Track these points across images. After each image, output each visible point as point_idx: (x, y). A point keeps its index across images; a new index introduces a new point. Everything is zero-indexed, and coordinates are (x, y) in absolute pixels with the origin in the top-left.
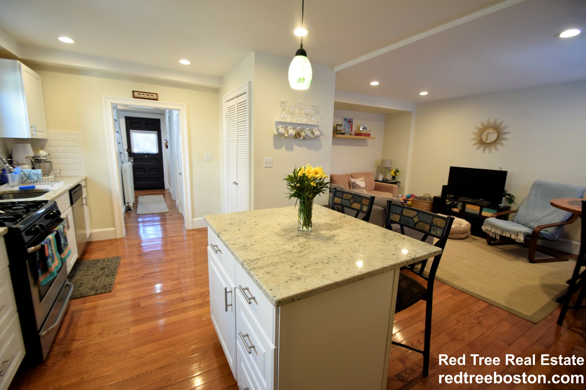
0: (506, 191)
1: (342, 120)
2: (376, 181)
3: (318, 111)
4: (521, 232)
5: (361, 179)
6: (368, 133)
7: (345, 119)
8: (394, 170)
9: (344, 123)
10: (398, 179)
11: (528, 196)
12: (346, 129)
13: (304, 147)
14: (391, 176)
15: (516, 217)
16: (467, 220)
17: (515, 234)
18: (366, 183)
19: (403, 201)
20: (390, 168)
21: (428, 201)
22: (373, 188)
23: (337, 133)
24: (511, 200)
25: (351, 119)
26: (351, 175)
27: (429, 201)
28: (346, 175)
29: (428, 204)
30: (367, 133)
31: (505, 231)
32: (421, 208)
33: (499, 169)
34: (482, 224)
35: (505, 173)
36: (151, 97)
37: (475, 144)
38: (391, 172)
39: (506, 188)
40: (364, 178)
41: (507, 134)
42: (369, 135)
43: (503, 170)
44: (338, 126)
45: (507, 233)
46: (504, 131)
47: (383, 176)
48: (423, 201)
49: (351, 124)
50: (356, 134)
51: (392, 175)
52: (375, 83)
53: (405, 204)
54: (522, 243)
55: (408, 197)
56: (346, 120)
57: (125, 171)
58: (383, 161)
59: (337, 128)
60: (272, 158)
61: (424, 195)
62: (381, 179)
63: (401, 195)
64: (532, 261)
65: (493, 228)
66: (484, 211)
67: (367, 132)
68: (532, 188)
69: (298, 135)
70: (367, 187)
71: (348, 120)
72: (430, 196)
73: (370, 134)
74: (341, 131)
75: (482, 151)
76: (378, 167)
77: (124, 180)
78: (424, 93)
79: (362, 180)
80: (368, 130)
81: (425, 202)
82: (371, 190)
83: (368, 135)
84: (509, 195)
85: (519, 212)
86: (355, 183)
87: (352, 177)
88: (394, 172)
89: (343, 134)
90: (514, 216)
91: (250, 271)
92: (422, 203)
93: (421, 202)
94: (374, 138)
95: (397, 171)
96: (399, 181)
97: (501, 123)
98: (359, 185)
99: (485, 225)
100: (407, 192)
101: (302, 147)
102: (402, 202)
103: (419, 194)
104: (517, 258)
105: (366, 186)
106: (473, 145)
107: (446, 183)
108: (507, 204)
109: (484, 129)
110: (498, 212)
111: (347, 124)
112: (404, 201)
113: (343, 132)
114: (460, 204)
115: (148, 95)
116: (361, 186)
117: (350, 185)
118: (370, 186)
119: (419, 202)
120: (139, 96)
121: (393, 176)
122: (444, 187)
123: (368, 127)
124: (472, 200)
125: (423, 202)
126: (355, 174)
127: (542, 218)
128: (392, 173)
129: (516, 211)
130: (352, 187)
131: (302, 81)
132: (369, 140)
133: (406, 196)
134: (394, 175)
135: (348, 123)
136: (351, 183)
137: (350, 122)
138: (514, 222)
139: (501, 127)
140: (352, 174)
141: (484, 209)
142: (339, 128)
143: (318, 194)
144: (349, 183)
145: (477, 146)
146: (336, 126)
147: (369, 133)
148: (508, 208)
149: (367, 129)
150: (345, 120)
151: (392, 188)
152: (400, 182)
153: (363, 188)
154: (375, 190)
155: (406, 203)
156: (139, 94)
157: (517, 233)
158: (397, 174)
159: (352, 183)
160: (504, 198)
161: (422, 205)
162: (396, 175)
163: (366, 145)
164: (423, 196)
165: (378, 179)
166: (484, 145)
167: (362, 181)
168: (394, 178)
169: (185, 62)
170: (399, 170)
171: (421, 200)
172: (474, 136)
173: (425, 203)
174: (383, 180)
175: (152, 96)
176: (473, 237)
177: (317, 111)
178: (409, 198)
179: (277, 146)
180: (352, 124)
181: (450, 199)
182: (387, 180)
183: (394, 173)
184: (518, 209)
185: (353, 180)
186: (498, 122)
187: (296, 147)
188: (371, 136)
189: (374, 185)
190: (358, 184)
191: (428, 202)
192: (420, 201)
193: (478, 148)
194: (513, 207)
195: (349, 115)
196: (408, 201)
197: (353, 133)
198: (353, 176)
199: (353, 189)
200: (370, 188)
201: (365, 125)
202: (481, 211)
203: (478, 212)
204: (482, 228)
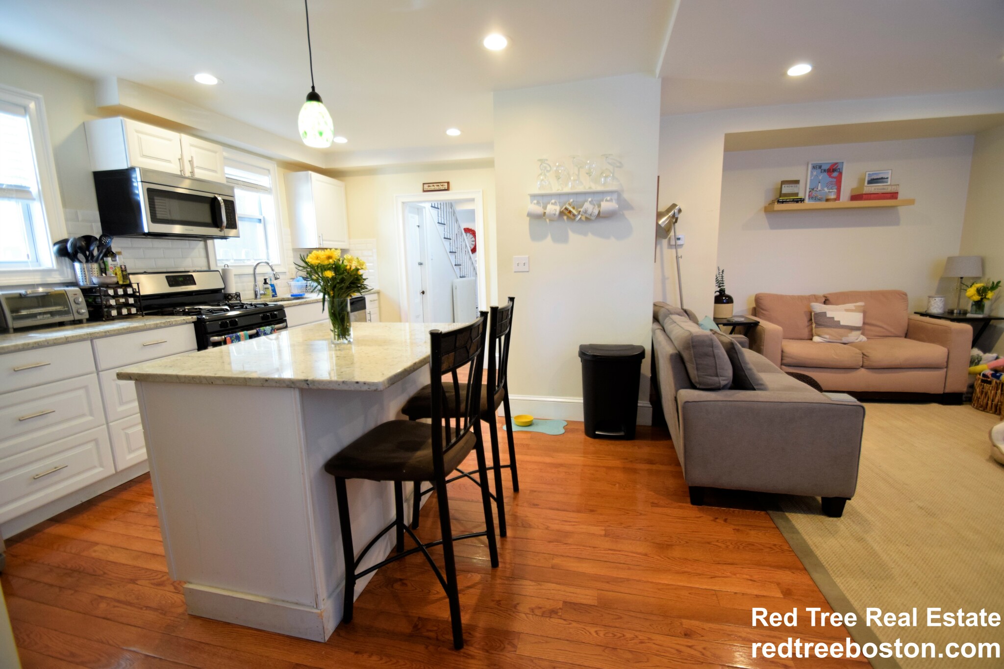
1: (807, 170)
2: (919, 314)
5: (851, 306)
6: (890, 189)
7: (817, 167)
8: (980, 285)
9: (811, 175)
12: (819, 188)
13: (590, 234)
14: (969, 302)
18: (864, 317)
19: (989, 373)
20: (976, 278)
22: (899, 333)
23: (778, 202)
25: (836, 164)
26: (825, 295)
30: (885, 191)
36: (442, 187)
40: (862, 304)
42: (894, 195)
44: (783, 186)
47: (945, 302)
49: (835, 174)
50: (855, 198)
51: (969, 298)
52: (800, 70)
53: (995, 381)
56: (820, 167)
59: (781, 191)
60: (528, 256)
62: (935, 310)
67: (884, 189)
71: (827, 167)
73: (897, 193)
74: (797, 194)
77: (454, 299)
79: (854, 308)
80: (889, 183)
82: (889, 334)
83: (889, 195)
86: (826, 314)
87: (826, 301)
88: (980, 290)
89: (802, 201)
94: (911, 202)
95: (991, 287)
98: (836, 319)
101: (585, 234)
102: (984, 375)
105: (864, 323)
111: (823, 176)
113: (800, 196)
115: (438, 186)
116: (842, 323)
117: (810, 318)
118: (885, 326)
120: (429, 189)
121: (976, 302)
123: (889, 176)
126: (841, 294)
128: (973, 292)
130: (816, 323)
132: (899, 208)
134: (979, 298)
135: (826, 174)
136: (813, 314)
137: (833, 170)
140: (829, 294)
142: (788, 189)
146: (779, 185)
147: (893, 191)
149: (887, 182)
150: (814, 167)
151: (947, 331)
153: (850, 328)
154: (906, 337)
155: (998, 378)
156: (429, 186)
158: (988, 296)
159: (816, 314)
162: (985, 297)
163: (896, 222)
167: (847, 310)
168: (979, 306)
169: (453, 132)
174: (943, 311)
175: (442, 185)
179: (536, 236)
180: (841, 173)
183: (978, 292)
185: (818, 307)
187: (572, 236)
188: (900, 197)
189: (905, 323)
190: (833, 318)
195: (827, 155)
198: (831, 300)
199: (817, 328)
200: (881, 327)
201: (880, 173)
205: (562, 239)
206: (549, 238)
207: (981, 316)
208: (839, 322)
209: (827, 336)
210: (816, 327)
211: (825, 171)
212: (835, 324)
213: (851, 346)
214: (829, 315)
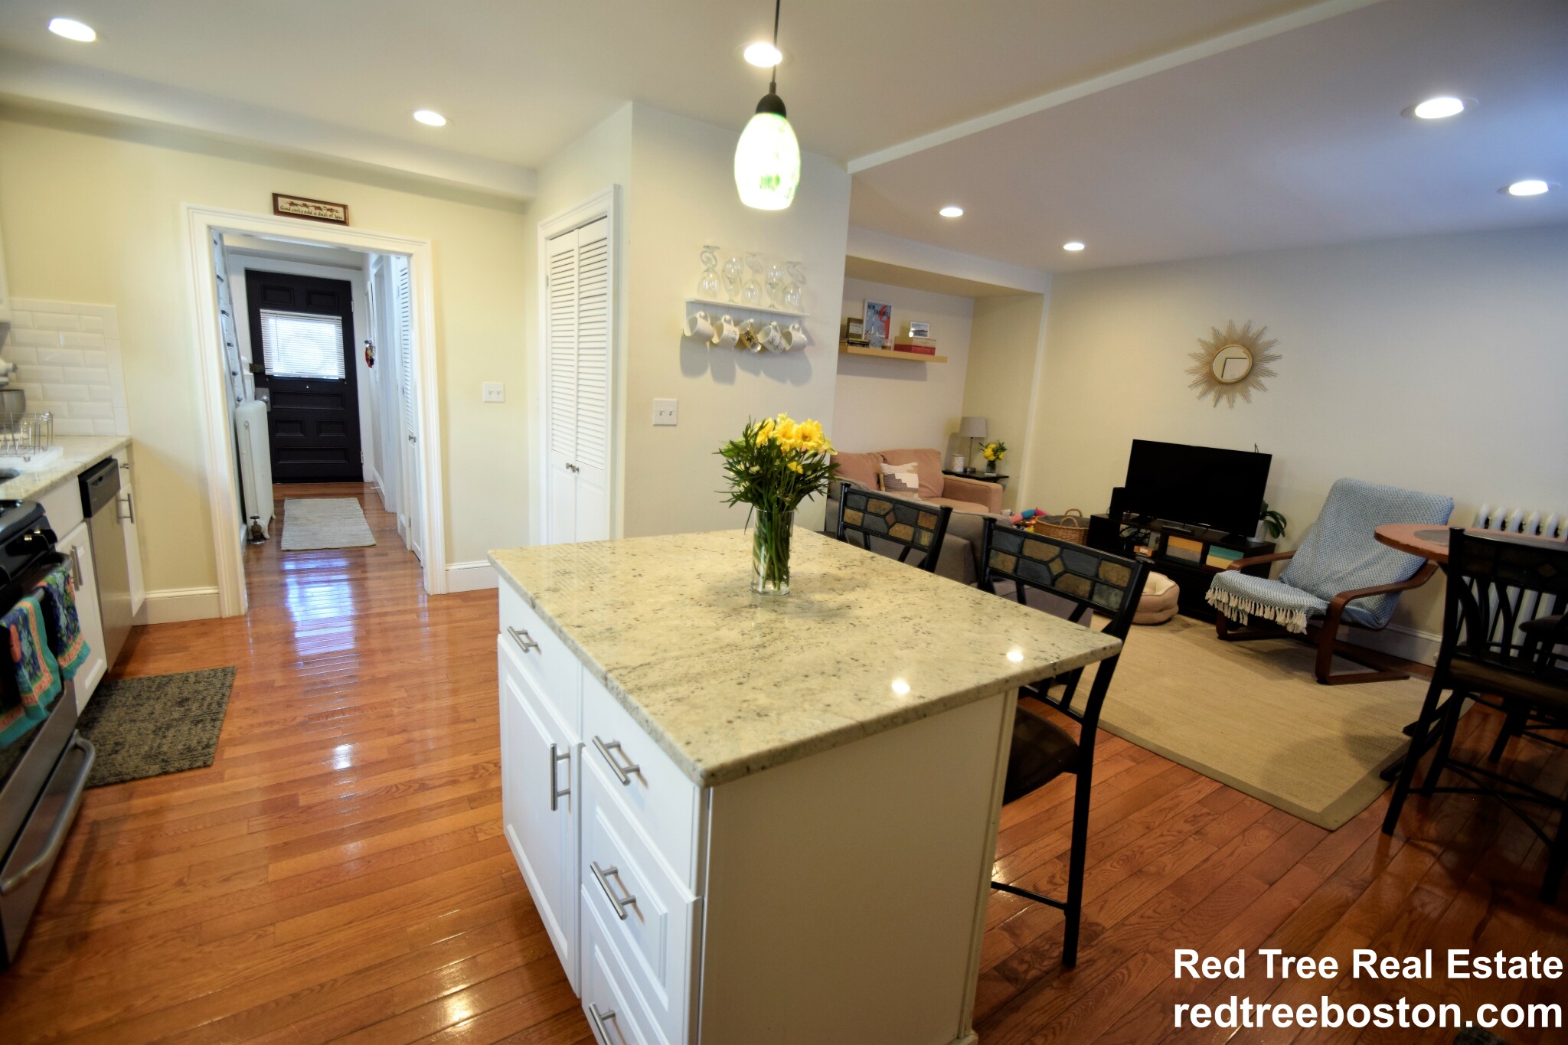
0: (1267, 506)
1: (863, 308)
2: (945, 472)
3: (803, 277)
4: (1300, 607)
5: (909, 466)
6: (930, 344)
7: (871, 306)
8: (993, 446)
9: (867, 315)
10: (1003, 469)
11: (1319, 519)
12: (873, 332)
13: (762, 374)
14: (986, 462)
15: (1290, 570)
16: (1171, 577)
17: (1287, 611)
18: (920, 478)
19: (1014, 527)
20: (982, 439)
21: (1075, 526)
22: (940, 494)
23: (848, 342)
24: (1278, 527)
25: (885, 306)
26: (883, 454)
27: (1079, 528)
28: (869, 454)
29: (1077, 536)
30: (927, 345)
31: (1261, 605)
33: (1251, 450)
34: (1208, 588)
35: (1266, 459)
36: (329, 213)
37: (1195, 384)
38: (986, 450)
39: (1267, 498)
40: (915, 464)
41: (1274, 360)
42: (931, 351)
43: (1262, 450)
44: (851, 324)
45: (1267, 609)
46: (1266, 353)
47: (964, 461)
48: (1065, 527)
49: (885, 318)
50: (899, 348)
51: (986, 458)
52: (952, 212)
54: (1302, 633)
55: (1027, 516)
56: (874, 307)
57: (247, 427)
58: (965, 421)
59: (848, 330)
60: (676, 400)
61: (1067, 512)
62: (959, 469)
63: (1009, 511)
64: (1323, 679)
65: (1232, 598)
66: (1212, 555)
67: (925, 343)
68: (1328, 499)
69: (746, 341)
70: (922, 489)
71: (878, 308)
72: (1081, 515)
73: (934, 349)
74: (860, 336)
75: (1213, 404)
76: (953, 436)
77: (243, 450)
78: (1074, 247)
79: (912, 469)
80: (928, 338)
81: (1069, 529)
82: (936, 493)
83: (928, 350)
84: (1273, 514)
85: (1296, 556)
86: (893, 476)
87: (885, 461)
88: (993, 450)
89: (865, 344)
90: (1285, 567)
91: (627, 695)
92: (1061, 533)
93: (1059, 528)
94: (944, 360)
95: (1000, 449)
96: (1006, 475)
97: (1261, 333)
98: (904, 481)
99: (1215, 590)
100: (1023, 505)
101: (757, 373)
103: (1053, 510)
104: (1289, 673)
105: (920, 485)
106: (1190, 387)
107: (1122, 484)
108: (1269, 539)
109: (1218, 346)
110: (1245, 557)
111: (876, 318)
112: (1017, 527)
113: (863, 339)
114: (1154, 536)
115: (319, 208)
116: (908, 484)
117: (879, 482)
118: (930, 487)
119: (1053, 530)
120: (293, 209)
121: (990, 461)
122: (1117, 492)
123: (927, 329)
124: (1183, 527)
126: (893, 453)
127: (1351, 573)
128: (989, 452)
129: (1289, 556)
130: (885, 486)
131: (773, 182)
132: (931, 365)
133: (1023, 514)
134: (992, 458)
135: (877, 316)
136: (881, 476)
137: (883, 313)
138: (1284, 583)
139: (1260, 342)
140: (885, 452)
141: (1212, 548)
142: (853, 329)
143: (807, 496)
144: (878, 476)
145: (1200, 389)
146: (846, 323)
147: (932, 346)
148: (1269, 548)
149: (926, 336)
150: (869, 307)
151: (988, 491)
152: (1007, 477)
153: (914, 489)
154: (943, 497)
155: (1020, 530)
156: (292, 204)
157: (1291, 611)
158: (1001, 456)
159: (884, 476)
160: (1261, 522)
162: (998, 458)
163: (922, 377)
164: (1063, 514)
165: (952, 468)
166: (1217, 388)
167: (909, 471)
168: (992, 465)
169: (429, 118)
170: (1006, 446)
171: (1058, 523)
172: (1194, 364)
173: (1070, 531)
174: (965, 470)
175: (331, 210)
176: (1184, 621)
177: (801, 279)
178: (1029, 519)
179: (690, 368)
180: (889, 318)
181: (1132, 523)
182: (974, 471)
183: (992, 453)
184: (1295, 551)
185: (887, 469)
186: (1254, 330)
187: (741, 374)
188: (937, 353)
189: (942, 483)
190: (900, 480)
191: (1077, 530)
192: (1056, 527)
193: (1203, 394)
194: (1283, 545)
195: (880, 295)
196: (1027, 526)
197: (890, 344)
198: (887, 457)
200: (931, 490)
201: (925, 325)
202: (1205, 554)
203: (1197, 557)
204: (1206, 598)
205: (725, 376)
206: (708, 374)
207: (994, 475)
208: (905, 484)
211: (877, 312)
212: (902, 487)
214: (898, 476)
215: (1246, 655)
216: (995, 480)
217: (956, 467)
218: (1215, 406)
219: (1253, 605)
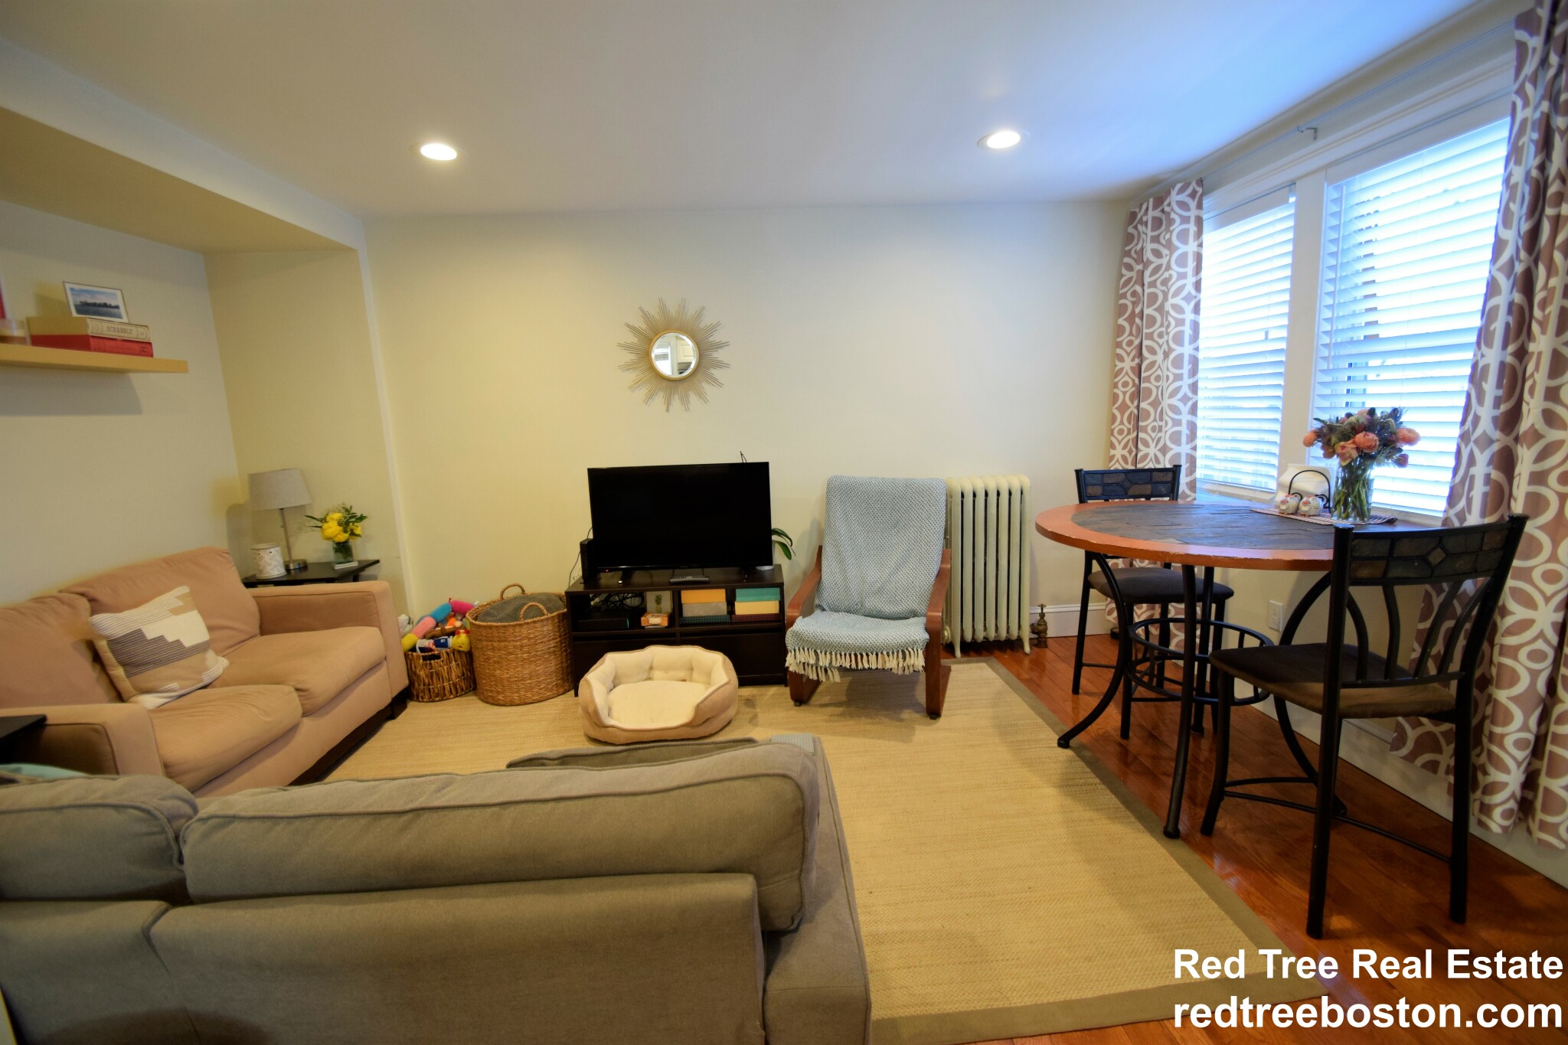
2: (250, 583)
5: (173, 597)
6: (135, 334)
8: (337, 516)
10: (363, 551)
14: (329, 546)
15: (825, 594)
17: (898, 652)
18: (204, 614)
19: (428, 643)
20: (308, 507)
21: (544, 615)
22: (257, 630)
27: (550, 615)
28: (35, 600)
30: (126, 336)
31: (864, 654)
32: (525, 649)
33: (738, 460)
35: (762, 469)
38: (325, 526)
39: (773, 517)
40: (183, 590)
42: (144, 349)
43: (752, 458)
48: (529, 621)
50: (46, 340)
51: (329, 539)
53: (444, 650)
55: (441, 617)
58: (256, 481)
61: (504, 594)
62: (274, 570)
64: (935, 712)
65: (821, 655)
66: (744, 601)
67: (125, 331)
68: (828, 503)
70: (220, 636)
73: (150, 343)
75: (665, 408)
76: (234, 512)
78: (439, 152)
79: (181, 603)
80: (124, 320)
81: (534, 622)
82: (243, 637)
83: (136, 347)
84: (780, 533)
85: (824, 576)
86: (138, 635)
87: (95, 604)
88: (340, 524)
92: (524, 631)
93: (520, 625)
94: (180, 367)
95: (352, 517)
96: (372, 557)
97: (700, 314)
98: (170, 639)
99: (795, 650)
100: (424, 601)
102: (422, 650)
105: (210, 629)
106: (631, 387)
112: (432, 641)
114: (659, 597)
116: (188, 642)
117: (97, 658)
118: (232, 624)
119: (511, 630)
121: (338, 544)
122: (586, 548)
123: (120, 303)
124: (696, 575)
125: (528, 623)
126: (113, 579)
128: (333, 528)
130: (124, 664)
132: (145, 382)
133: (431, 616)
134: (342, 537)
136: (102, 645)
139: (705, 323)
140: (84, 585)
141: (739, 592)
144: (90, 646)
145: (644, 391)
147: (141, 338)
151: (354, 599)
152: (377, 562)
153: (200, 649)
154: (265, 633)
155: (445, 645)
157: (903, 652)
158: (356, 531)
159: (113, 643)
160: (774, 546)
161: (529, 639)
162: (353, 534)
165: (261, 571)
166: (668, 386)
167: (176, 611)
168: (343, 549)
170: (358, 511)
172: (631, 357)
173: (537, 625)
174: (290, 571)
178: (448, 621)
182: (304, 566)
183: (341, 528)
185: (112, 624)
186: (691, 311)
188: (159, 353)
189: (253, 607)
190: (161, 638)
191: (548, 619)
192: (513, 626)
193: (650, 397)
194: (800, 566)
196: (450, 634)
198: (99, 596)
199: (136, 674)
200: (234, 629)
201: (98, 292)
202: (731, 602)
203: (723, 609)
204: (787, 665)
207: (354, 564)
208: (178, 641)
209: (174, 685)
210: (129, 675)
212: (169, 653)
213: (222, 685)
214: (151, 633)
215: (842, 715)
216: (354, 576)
217: (268, 568)
218: (668, 411)
219: (853, 657)
